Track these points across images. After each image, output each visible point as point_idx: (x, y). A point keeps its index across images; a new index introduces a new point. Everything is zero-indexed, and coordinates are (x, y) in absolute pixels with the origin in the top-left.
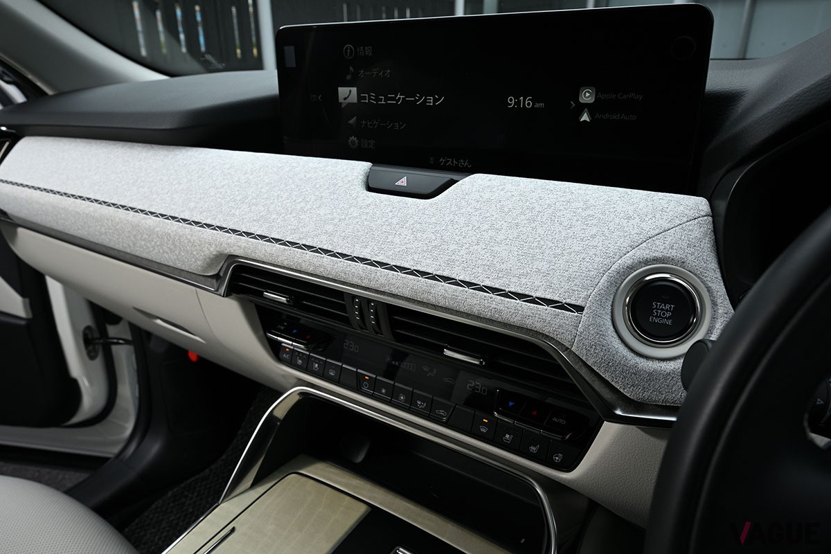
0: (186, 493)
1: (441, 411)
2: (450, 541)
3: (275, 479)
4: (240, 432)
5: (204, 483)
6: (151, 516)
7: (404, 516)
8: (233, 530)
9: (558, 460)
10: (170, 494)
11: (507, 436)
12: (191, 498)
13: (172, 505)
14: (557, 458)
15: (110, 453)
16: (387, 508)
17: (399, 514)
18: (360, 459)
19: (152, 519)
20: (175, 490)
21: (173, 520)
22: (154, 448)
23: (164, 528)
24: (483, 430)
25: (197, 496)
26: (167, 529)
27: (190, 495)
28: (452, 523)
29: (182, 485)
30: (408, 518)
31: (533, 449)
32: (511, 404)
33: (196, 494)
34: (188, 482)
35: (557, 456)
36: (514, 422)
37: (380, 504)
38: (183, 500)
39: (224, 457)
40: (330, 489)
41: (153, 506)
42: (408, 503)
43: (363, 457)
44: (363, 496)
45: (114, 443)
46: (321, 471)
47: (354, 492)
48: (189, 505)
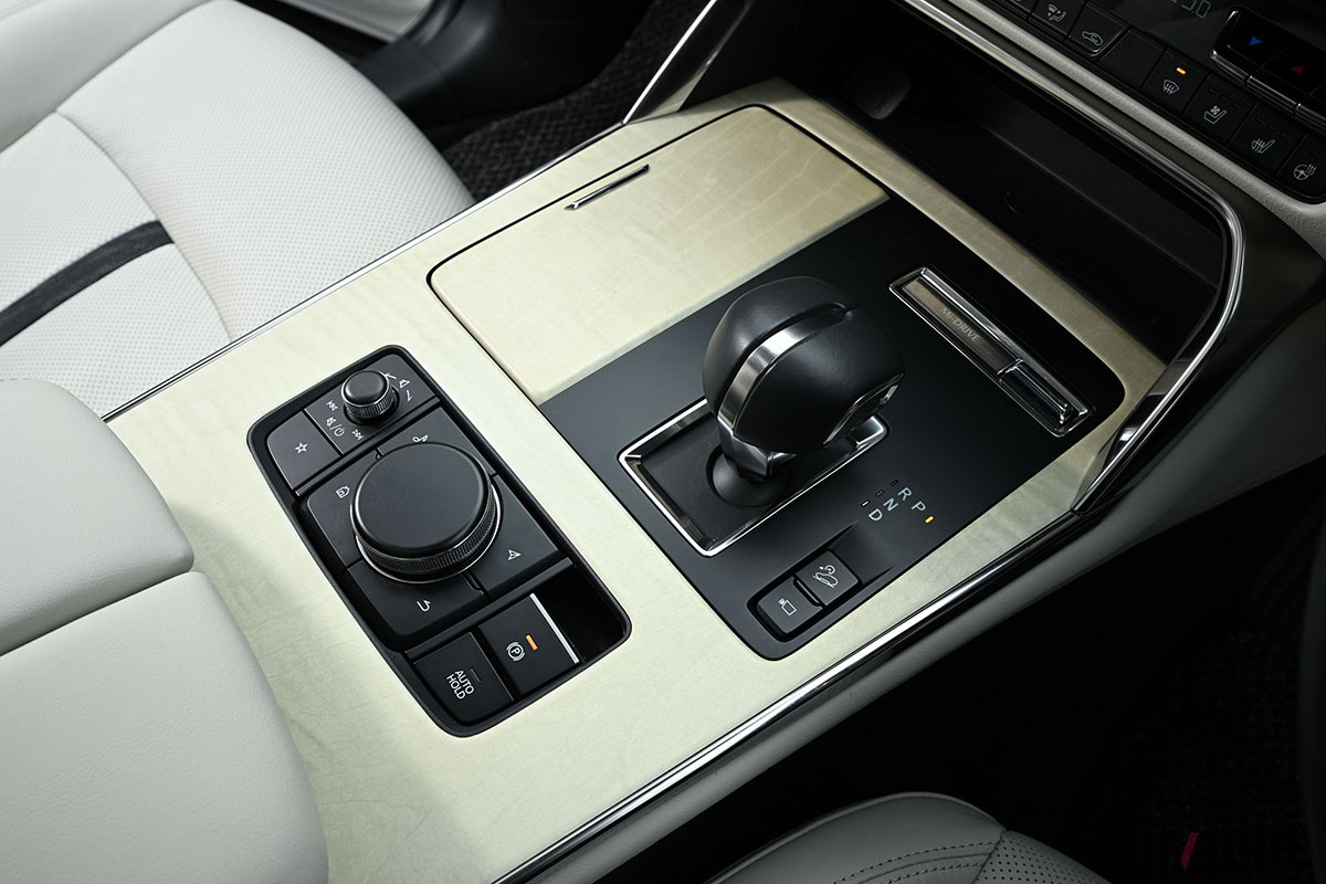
0: (522, 132)
1: (1094, 34)
2: (1020, 284)
3: (725, 108)
4: (628, 44)
5: (555, 122)
6: (462, 155)
7: (946, 224)
8: (645, 169)
9: (1302, 176)
10: (495, 126)
11: (1215, 110)
12: (531, 144)
13: (497, 145)
14: (1302, 172)
15: (390, 33)
16: (920, 204)
17: (939, 219)
18: (883, 113)
19: (463, 161)
20: (504, 121)
21: (497, 172)
22: (474, 34)
23: (483, 181)
24: (1169, 89)
25: (541, 142)
26: (487, 183)
27: (529, 137)
28: (1032, 258)
29: (517, 117)
30: (953, 229)
31: (1260, 145)
32: (1254, 41)
33: (538, 138)
34: (528, 113)
35: (1305, 169)
36: (1247, 78)
37: (906, 194)
38: (517, 142)
39: (594, 84)
40: (820, 147)
41: (467, 140)
42: (961, 206)
43: (890, 111)
44: (878, 172)
45: (398, 14)
46: (808, 113)
47: (864, 163)
48: (527, 153)
